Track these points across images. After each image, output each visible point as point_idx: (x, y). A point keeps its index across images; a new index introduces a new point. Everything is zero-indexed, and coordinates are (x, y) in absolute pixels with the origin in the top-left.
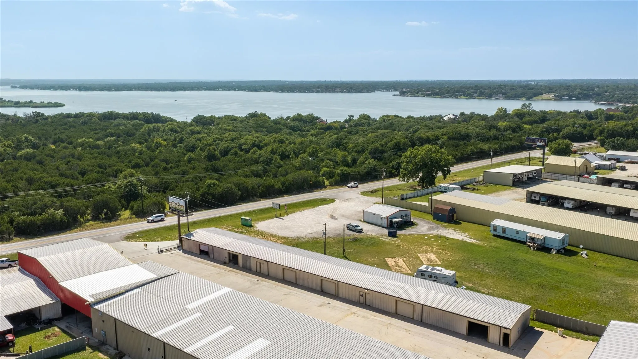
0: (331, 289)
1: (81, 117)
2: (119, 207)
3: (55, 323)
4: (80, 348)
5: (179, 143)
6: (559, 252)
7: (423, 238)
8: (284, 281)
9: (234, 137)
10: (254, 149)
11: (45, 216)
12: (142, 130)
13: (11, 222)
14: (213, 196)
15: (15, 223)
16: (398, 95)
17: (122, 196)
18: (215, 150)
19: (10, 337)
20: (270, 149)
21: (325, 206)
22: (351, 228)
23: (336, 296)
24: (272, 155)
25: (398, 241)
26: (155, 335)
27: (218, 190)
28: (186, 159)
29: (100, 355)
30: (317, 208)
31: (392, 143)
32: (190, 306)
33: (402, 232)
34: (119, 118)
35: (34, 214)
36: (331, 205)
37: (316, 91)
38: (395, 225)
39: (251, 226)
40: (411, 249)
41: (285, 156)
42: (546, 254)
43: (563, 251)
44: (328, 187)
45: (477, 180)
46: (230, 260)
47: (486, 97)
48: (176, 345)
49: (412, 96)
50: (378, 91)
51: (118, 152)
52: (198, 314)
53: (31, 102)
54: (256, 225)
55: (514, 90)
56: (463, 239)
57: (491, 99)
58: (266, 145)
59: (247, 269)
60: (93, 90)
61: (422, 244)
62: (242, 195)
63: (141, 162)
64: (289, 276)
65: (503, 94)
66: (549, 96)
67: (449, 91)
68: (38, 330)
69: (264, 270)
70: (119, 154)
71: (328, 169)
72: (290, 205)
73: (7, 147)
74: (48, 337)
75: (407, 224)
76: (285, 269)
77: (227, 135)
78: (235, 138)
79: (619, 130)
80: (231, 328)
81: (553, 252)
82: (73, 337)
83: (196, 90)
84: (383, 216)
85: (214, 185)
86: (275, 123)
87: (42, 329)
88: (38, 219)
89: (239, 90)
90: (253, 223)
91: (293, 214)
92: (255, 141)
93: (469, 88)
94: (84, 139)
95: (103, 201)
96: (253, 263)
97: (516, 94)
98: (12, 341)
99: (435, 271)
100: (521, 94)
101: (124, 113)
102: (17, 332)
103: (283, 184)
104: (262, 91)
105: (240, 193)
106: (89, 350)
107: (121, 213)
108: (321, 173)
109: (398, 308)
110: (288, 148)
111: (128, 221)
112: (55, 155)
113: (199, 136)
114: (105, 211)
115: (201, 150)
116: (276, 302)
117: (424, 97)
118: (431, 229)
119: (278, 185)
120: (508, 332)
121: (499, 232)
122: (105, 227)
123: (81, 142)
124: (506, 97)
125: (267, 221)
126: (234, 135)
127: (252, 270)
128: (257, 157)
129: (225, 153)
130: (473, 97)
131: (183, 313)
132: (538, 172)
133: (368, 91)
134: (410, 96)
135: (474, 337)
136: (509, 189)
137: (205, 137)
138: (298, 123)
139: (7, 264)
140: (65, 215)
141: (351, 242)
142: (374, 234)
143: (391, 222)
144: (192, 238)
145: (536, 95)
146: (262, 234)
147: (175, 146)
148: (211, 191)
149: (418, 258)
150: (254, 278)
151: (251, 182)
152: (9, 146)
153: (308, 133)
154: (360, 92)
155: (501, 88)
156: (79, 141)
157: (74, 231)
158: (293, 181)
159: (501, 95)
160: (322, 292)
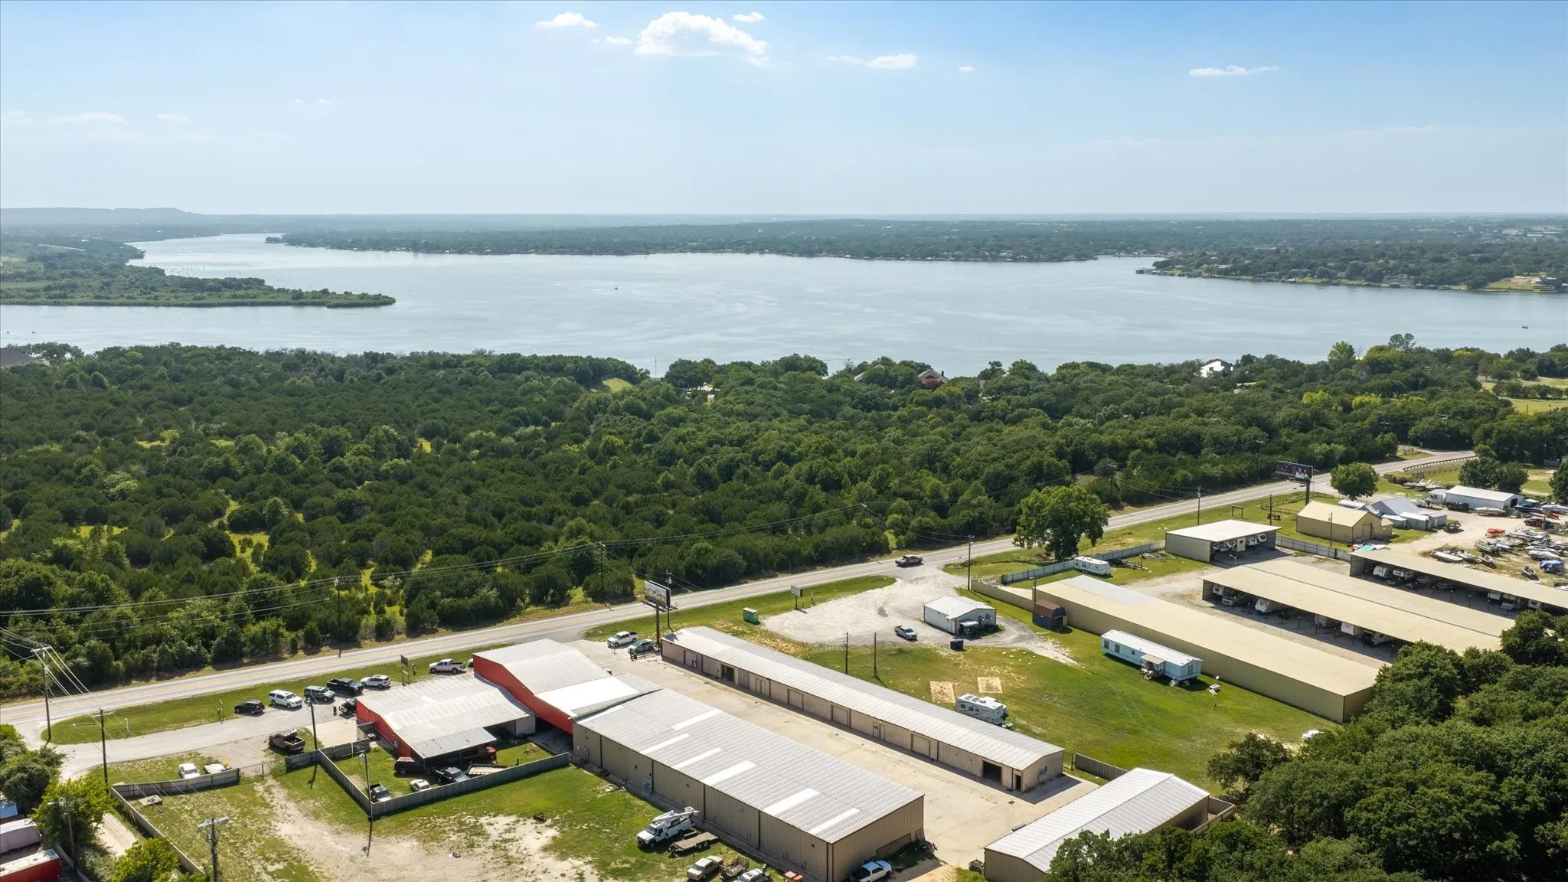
0: (842, 717)
1: (455, 366)
2: (569, 584)
3: (530, 738)
4: (564, 764)
5: (646, 442)
6: (1181, 684)
7: (999, 654)
8: (788, 705)
9: (745, 434)
10: (778, 464)
11: (475, 599)
12: (576, 405)
13: (433, 605)
14: (704, 568)
15: (439, 607)
16: (1149, 272)
17: (571, 565)
18: (709, 465)
19: (491, 750)
20: (807, 467)
21: (878, 590)
22: (901, 632)
23: (848, 727)
24: (806, 486)
25: (960, 656)
26: (643, 752)
27: (712, 561)
28: (659, 482)
29: (586, 772)
30: (863, 594)
31: (1029, 462)
32: (677, 727)
33: (976, 643)
34: (528, 369)
35: (458, 595)
36: (887, 590)
37: (953, 257)
38: (967, 632)
39: (757, 623)
40: (973, 669)
41: (832, 485)
42: (1160, 686)
43: (1188, 683)
44: (894, 552)
45: (1156, 547)
46: (723, 674)
47: (1368, 280)
48: (664, 763)
50: (1106, 254)
51: (544, 466)
52: (685, 736)
53: (325, 292)
54: (764, 621)
55: (1443, 261)
56: (1057, 658)
57: (1379, 287)
58: (801, 457)
59: (745, 688)
60: (443, 252)
61: (992, 663)
62: (749, 566)
63: (585, 490)
64: (795, 699)
65: (1411, 273)
66: (1529, 282)
67: (1275, 264)
68: (514, 745)
69: (765, 690)
70: (544, 468)
71: (900, 517)
72: (821, 586)
73: (365, 455)
74: (527, 753)
75: (986, 628)
76: (790, 692)
77: (731, 429)
78: (747, 437)
79: (1522, 432)
80: (718, 750)
81: (1173, 683)
82: (553, 754)
83: (672, 251)
84: (949, 618)
85: (707, 550)
86: (830, 391)
87: (519, 744)
88: (468, 603)
89: (771, 252)
90: (760, 618)
91: (823, 604)
92: (783, 447)
93: (1329, 256)
94: (479, 432)
95: (548, 576)
96: (752, 680)
97: (1443, 274)
98: (494, 754)
99: (978, 703)
100: (1458, 275)
101: (535, 357)
102: (497, 746)
103: (816, 547)
104: (825, 256)
105: (745, 564)
106: (572, 767)
107: (571, 592)
108: (887, 523)
109: (915, 743)
110: (838, 467)
111: (581, 608)
112: (441, 470)
113: (682, 431)
114: (552, 591)
115: (685, 462)
116: (774, 730)
118: (1021, 639)
119: (807, 551)
120: (1019, 774)
121: (1112, 650)
122: (551, 617)
123: (476, 439)
124: (1416, 281)
125: (781, 616)
126: (744, 427)
127: (751, 689)
128: (781, 487)
129: (728, 472)
130: (1334, 281)
131: (670, 733)
132: (1270, 535)
133: (1081, 257)
134: (1180, 275)
135: (990, 780)
136: (1198, 568)
137: (693, 433)
138: (875, 390)
139: (451, 667)
140: (501, 597)
141: (892, 655)
142: (932, 644)
143: (961, 625)
144: (676, 642)
145: (1495, 277)
146: (771, 636)
147: (638, 450)
148: (701, 561)
149: (976, 683)
150: (752, 700)
151: (764, 543)
152: (366, 453)
153: (893, 413)
154: (1060, 259)
155: (1410, 257)
156: (472, 435)
157: (512, 620)
159: (1405, 276)
160: (833, 721)
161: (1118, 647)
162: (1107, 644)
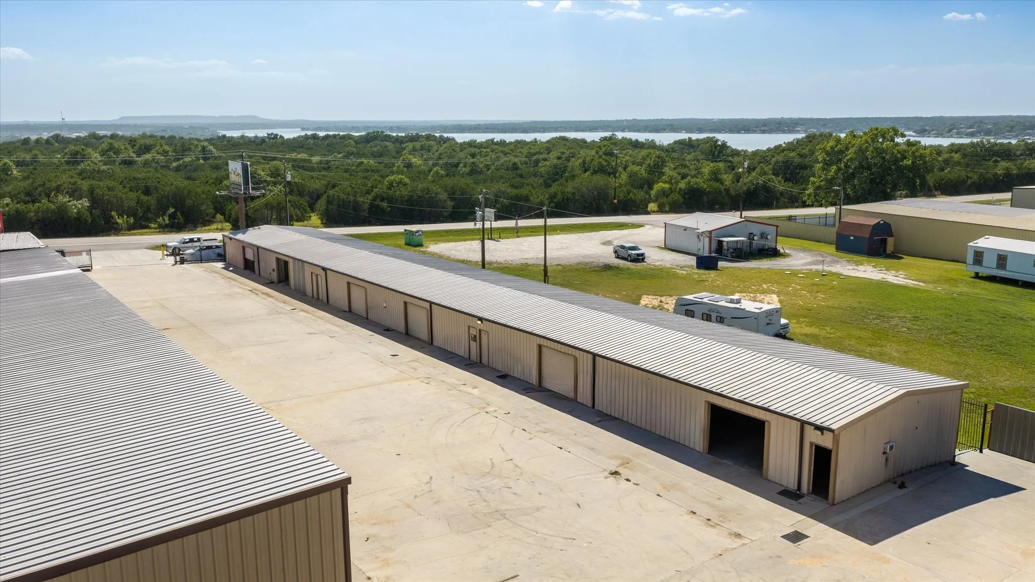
0: (421, 324)
7: (780, 274)
8: (349, 314)
22: (620, 253)
37: (760, 131)
38: (728, 253)
44: (653, 214)
46: (279, 274)
49: (938, 137)
54: (431, 246)
56: (883, 278)
59: (300, 292)
62: (455, 208)
64: (358, 301)
67: (1013, 127)
69: (322, 290)
71: (668, 185)
76: (351, 285)
84: (701, 230)
85: (400, 183)
90: (430, 243)
96: (308, 276)
104: (667, 132)
109: (546, 366)
114: (172, 210)
117: (963, 137)
118: (816, 263)
120: (826, 441)
121: (989, 267)
125: (461, 243)
127: (307, 294)
134: (935, 137)
135: (724, 461)
142: (667, 265)
143: (720, 243)
158: (574, 194)
161: (1002, 259)
162: (979, 256)
